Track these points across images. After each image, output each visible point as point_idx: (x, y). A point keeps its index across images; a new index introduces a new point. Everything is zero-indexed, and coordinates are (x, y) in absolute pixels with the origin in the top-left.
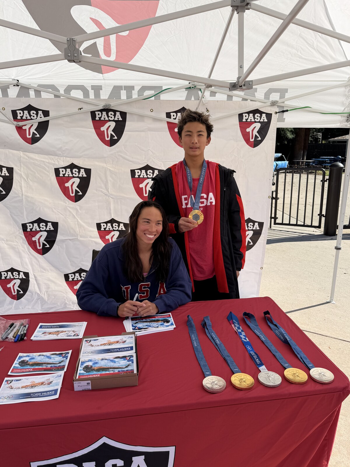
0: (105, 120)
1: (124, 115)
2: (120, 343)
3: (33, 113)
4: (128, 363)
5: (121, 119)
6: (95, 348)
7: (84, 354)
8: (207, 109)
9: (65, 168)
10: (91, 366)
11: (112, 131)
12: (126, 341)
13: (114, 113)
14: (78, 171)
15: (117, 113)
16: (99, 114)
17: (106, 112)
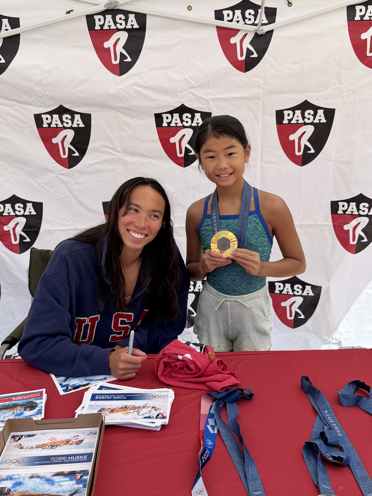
0: (110, 29)
1: (141, 18)
2: (71, 444)
4: (77, 486)
5: (138, 27)
6: (26, 452)
7: (3, 465)
8: (289, 1)
9: (51, 113)
10: (8, 490)
11: (123, 48)
12: (83, 440)
13: (124, 17)
14: (70, 118)
15: (130, 15)
16: (100, 19)
17: (111, 15)
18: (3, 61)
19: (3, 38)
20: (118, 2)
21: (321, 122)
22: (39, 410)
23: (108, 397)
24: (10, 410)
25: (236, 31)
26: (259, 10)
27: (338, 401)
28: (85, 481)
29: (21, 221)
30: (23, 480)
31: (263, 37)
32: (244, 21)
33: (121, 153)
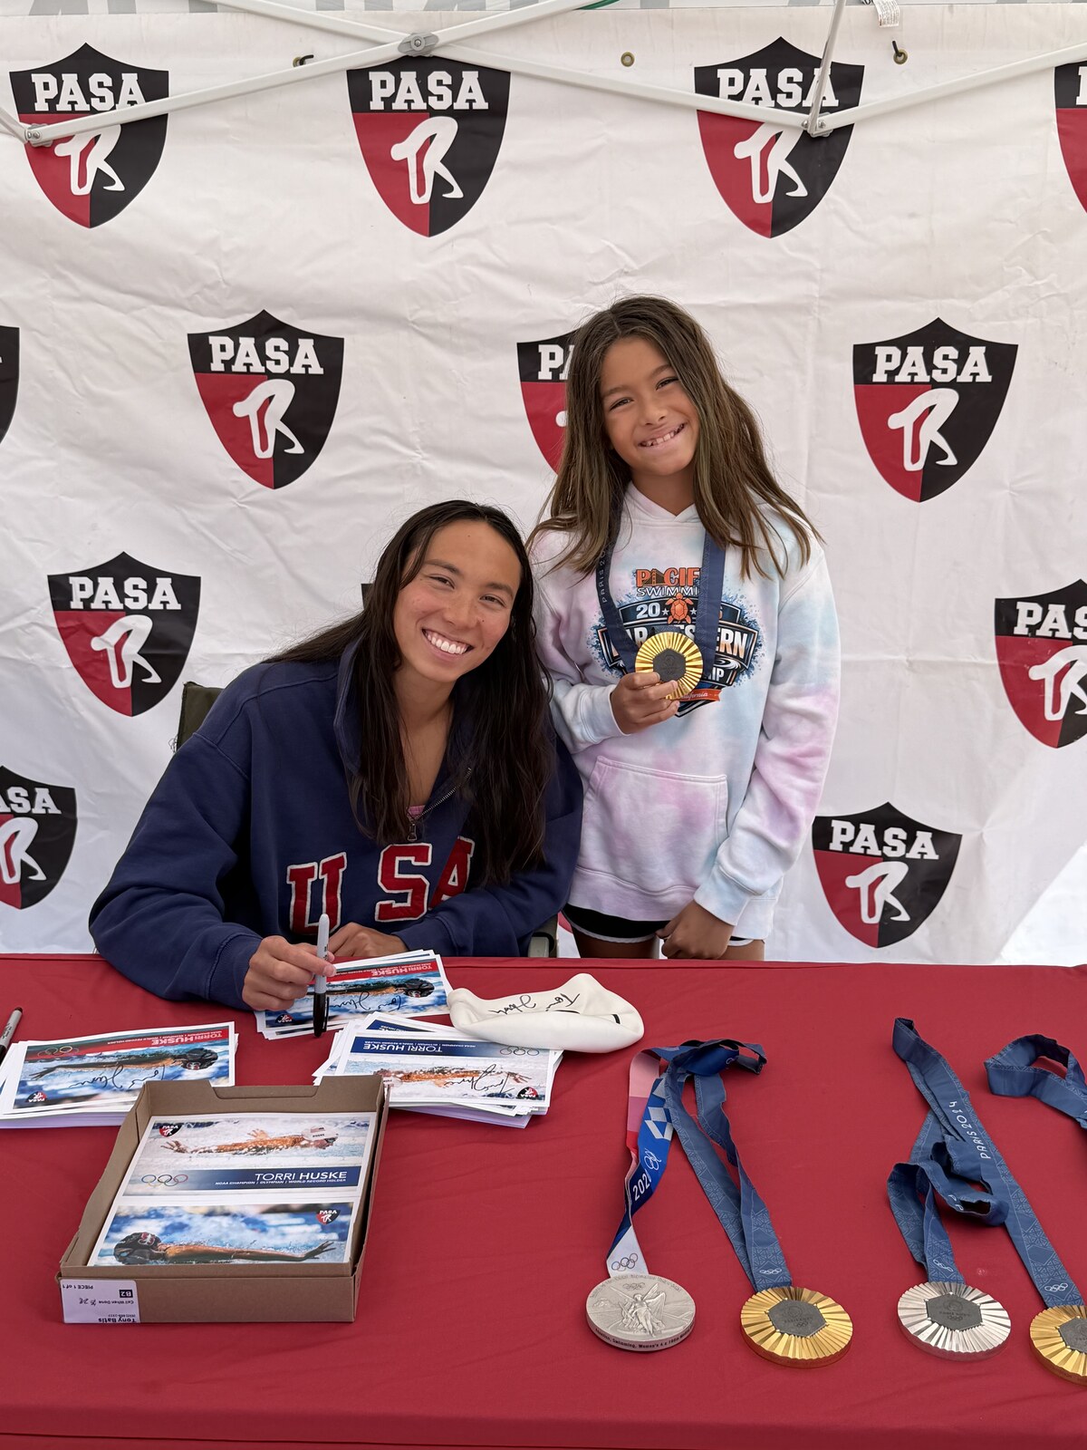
0: (410, 110)
2: (305, 1146)
3: (101, 85)
4: (323, 1237)
5: (485, 106)
6: (193, 1159)
7: (136, 1186)
8: (899, 49)
9: (234, 333)
10: (152, 1240)
11: (442, 161)
12: (334, 1139)
13: (450, 77)
14: (288, 348)
15: (465, 74)
16: (385, 81)
17: (415, 73)
18: (119, 186)
19: (121, 125)
20: (436, 38)
21: (978, 379)
22: (220, 1068)
23: (396, 1046)
24: (146, 1066)
25: (751, 125)
26: (817, 71)
27: (985, 1084)
28: (345, 1226)
29: (139, 626)
30: (190, 1219)
31: (824, 143)
32: (773, 99)
33: (421, 451)
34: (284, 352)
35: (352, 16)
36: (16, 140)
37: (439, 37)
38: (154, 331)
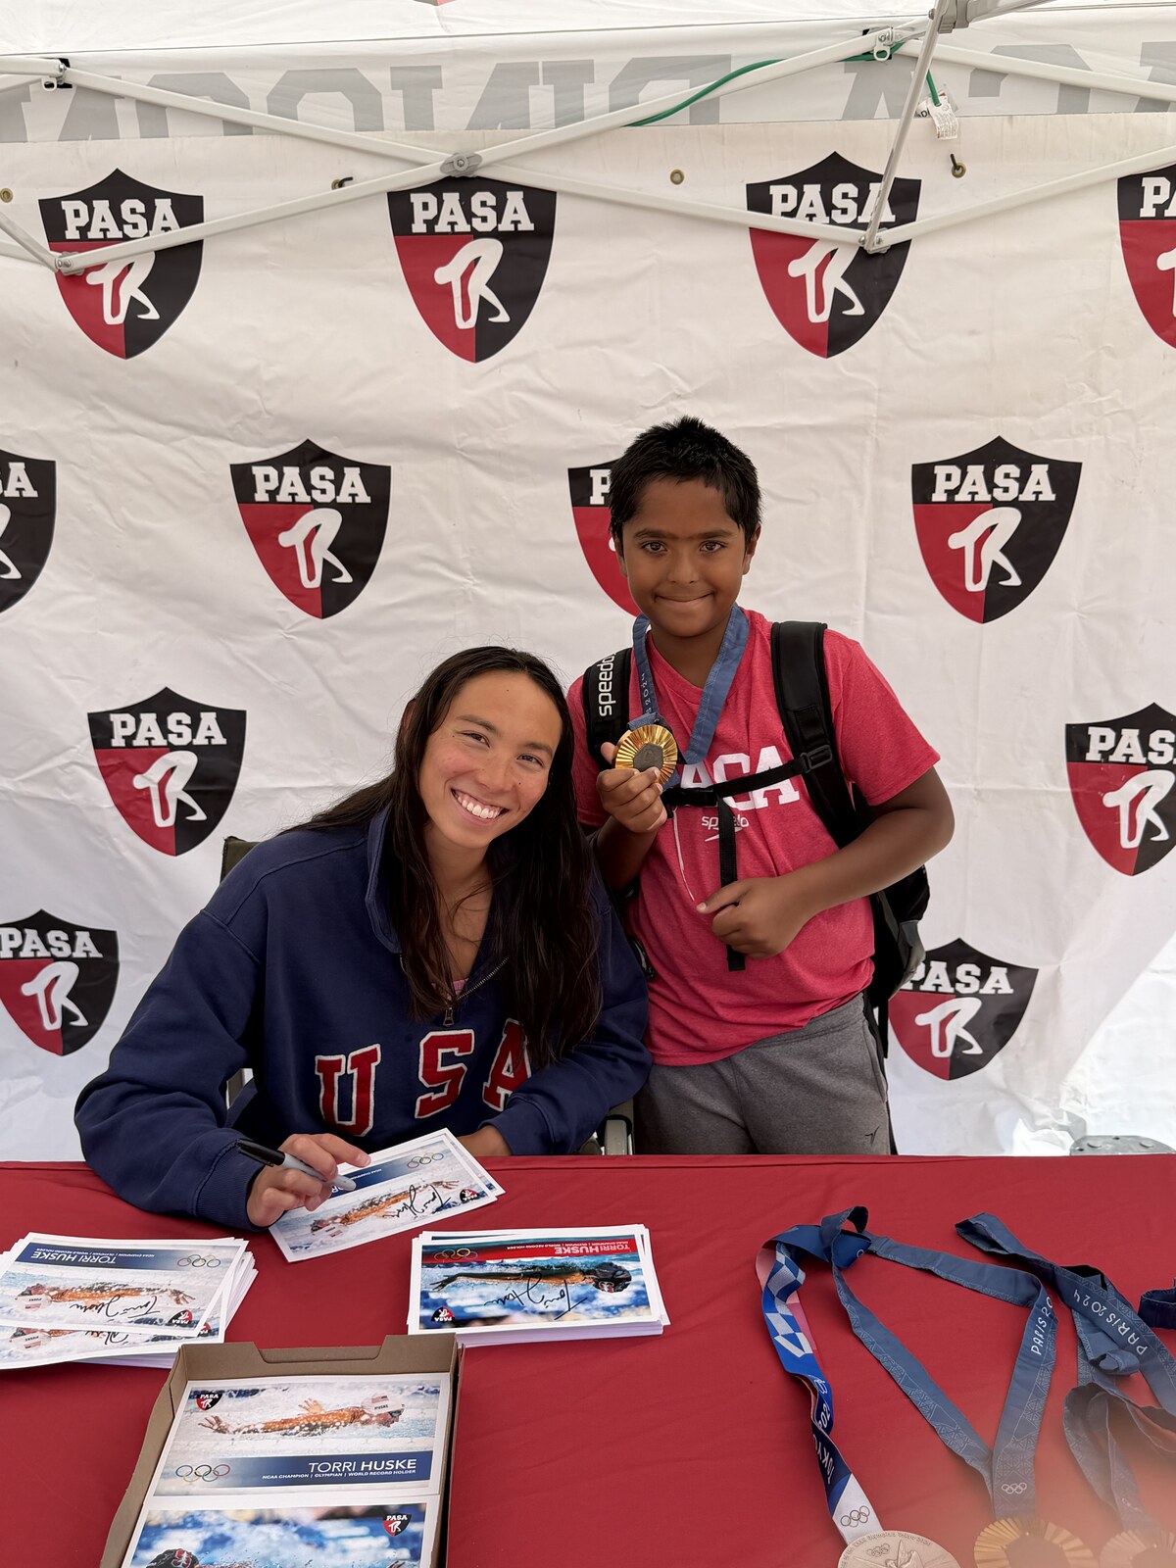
1: (541, 202)
2: (366, 1422)
3: (133, 211)
4: (391, 1554)
5: (530, 227)
6: (235, 1442)
7: (169, 1481)
8: (957, 162)
9: (278, 463)
10: (187, 1562)
11: (487, 284)
12: (399, 1412)
13: (495, 198)
14: (332, 477)
15: (509, 194)
16: (427, 203)
17: (458, 194)
18: (153, 314)
19: (156, 252)
20: (479, 158)
21: (1041, 498)
25: (803, 244)
28: (419, 1539)
29: (183, 763)
30: (233, 1528)
31: (880, 260)
32: (827, 215)
33: (472, 577)
34: (330, 481)
35: (392, 136)
36: (45, 269)
37: (482, 156)
38: (196, 463)
